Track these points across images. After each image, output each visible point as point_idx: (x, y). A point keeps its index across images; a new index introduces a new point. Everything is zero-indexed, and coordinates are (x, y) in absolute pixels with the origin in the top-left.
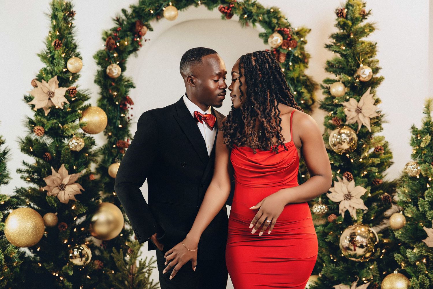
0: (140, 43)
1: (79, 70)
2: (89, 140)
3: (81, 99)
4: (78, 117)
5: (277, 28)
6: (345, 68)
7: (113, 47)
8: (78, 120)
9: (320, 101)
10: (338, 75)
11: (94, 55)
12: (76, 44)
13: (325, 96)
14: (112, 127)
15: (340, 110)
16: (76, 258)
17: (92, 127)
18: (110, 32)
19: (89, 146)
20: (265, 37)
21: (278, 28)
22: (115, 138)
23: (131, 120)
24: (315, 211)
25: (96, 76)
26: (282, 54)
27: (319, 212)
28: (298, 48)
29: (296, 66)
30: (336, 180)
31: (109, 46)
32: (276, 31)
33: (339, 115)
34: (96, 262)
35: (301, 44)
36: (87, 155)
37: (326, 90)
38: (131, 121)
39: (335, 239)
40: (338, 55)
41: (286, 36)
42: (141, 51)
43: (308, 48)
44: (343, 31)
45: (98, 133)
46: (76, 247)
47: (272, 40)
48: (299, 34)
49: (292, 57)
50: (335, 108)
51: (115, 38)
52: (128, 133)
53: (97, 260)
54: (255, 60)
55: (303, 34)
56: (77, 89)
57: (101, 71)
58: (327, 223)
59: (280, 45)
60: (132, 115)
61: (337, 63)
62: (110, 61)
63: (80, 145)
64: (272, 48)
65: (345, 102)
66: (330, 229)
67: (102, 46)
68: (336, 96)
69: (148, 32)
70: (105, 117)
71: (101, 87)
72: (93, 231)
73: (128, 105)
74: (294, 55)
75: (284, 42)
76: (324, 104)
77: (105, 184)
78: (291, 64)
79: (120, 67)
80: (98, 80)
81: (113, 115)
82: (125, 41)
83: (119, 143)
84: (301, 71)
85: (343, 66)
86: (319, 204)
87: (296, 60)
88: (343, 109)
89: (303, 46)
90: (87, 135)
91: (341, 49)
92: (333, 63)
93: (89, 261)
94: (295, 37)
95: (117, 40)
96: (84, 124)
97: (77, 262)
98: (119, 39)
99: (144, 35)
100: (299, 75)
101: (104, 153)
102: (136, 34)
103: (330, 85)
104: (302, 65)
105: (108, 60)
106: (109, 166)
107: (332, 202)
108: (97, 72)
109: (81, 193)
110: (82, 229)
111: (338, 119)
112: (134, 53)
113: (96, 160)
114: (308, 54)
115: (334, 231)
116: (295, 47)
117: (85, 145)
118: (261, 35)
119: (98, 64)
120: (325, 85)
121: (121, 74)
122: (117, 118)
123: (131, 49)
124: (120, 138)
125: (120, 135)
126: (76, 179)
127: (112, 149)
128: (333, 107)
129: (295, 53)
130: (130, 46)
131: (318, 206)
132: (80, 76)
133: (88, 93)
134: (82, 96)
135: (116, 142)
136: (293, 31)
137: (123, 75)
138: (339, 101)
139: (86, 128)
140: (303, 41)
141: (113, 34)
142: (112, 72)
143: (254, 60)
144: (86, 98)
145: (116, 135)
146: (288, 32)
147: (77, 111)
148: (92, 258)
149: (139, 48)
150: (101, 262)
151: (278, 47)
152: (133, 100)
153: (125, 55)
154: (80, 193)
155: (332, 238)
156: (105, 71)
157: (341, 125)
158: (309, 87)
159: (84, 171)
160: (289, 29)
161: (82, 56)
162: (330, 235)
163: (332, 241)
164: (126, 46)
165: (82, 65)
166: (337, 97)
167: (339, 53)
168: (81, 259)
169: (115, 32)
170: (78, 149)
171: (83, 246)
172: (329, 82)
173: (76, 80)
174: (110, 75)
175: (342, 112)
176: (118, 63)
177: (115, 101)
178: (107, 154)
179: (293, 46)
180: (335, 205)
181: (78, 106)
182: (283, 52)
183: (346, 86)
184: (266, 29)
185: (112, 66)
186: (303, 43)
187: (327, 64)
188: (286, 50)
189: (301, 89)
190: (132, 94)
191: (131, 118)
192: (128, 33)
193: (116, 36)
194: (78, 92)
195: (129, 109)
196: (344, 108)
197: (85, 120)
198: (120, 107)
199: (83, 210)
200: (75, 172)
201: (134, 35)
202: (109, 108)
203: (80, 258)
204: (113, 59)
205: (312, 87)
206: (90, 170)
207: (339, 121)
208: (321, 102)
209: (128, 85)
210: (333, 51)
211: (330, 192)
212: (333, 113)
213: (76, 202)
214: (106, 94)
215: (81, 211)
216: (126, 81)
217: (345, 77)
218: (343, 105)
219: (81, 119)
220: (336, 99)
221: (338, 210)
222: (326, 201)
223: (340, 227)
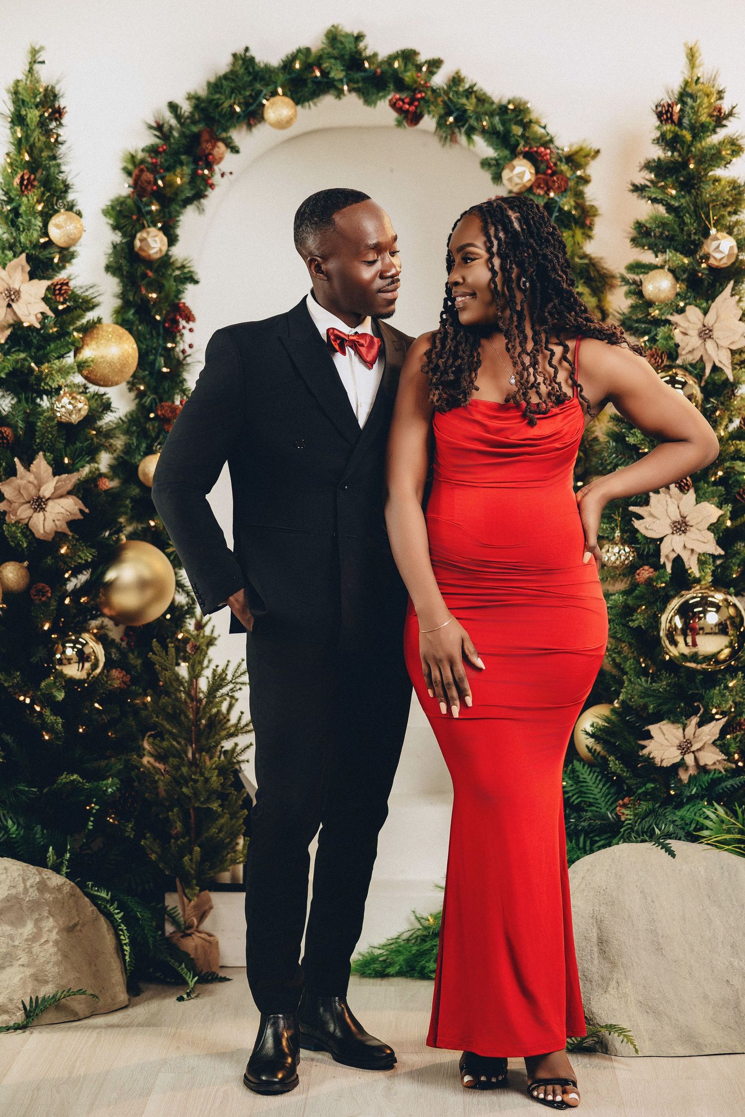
0: (210, 182)
1: (75, 241)
2: (96, 400)
3: (80, 308)
4: (71, 347)
5: (521, 147)
6: (676, 238)
7: (149, 188)
8: (72, 354)
9: (618, 313)
10: (659, 255)
11: (104, 207)
12: (69, 181)
13: (630, 302)
14: (147, 373)
15: (665, 333)
16: (70, 663)
17: (104, 370)
18: (140, 155)
19: (98, 412)
20: (495, 168)
21: (524, 146)
22: (152, 396)
23: (189, 355)
25: (110, 254)
27: (615, 562)
28: (569, 193)
31: (138, 186)
32: (520, 154)
33: (661, 342)
34: (115, 673)
35: (577, 183)
36: (94, 432)
37: (633, 287)
38: (189, 360)
39: (651, 620)
40: (662, 209)
41: (543, 166)
42: (213, 198)
43: (593, 194)
44: (673, 153)
45: (117, 384)
46: (69, 638)
47: (511, 175)
48: (575, 160)
49: (556, 214)
50: (653, 329)
51: (153, 169)
52: (183, 385)
53: (116, 668)
54: (517, 218)
55: (582, 161)
56: (72, 284)
57: (121, 243)
58: (634, 586)
59: (528, 185)
60: (191, 346)
61: (658, 227)
62: (141, 222)
63: (80, 410)
64: (510, 192)
65: (675, 314)
66: (640, 598)
67: (122, 187)
68: (654, 300)
69: (229, 156)
70: (133, 348)
71: (122, 281)
72: (108, 604)
73: (183, 323)
74: (561, 210)
75: (537, 179)
76: (629, 318)
77: (133, 500)
79: (166, 234)
80: (114, 264)
81: (147, 346)
82: (177, 176)
83: (162, 407)
84: (578, 245)
85: (671, 233)
86: (617, 544)
87: (566, 221)
88: (671, 330)
89: (581, 188)
90: (93, 389)
91: (667, 194)
92: (648, 225)
93: (98, 671)
94: (564, 167)
95: (158, 172)
96: (86, 362)
97: (73, 671)
98: (162, 171)
99: (219, 163)
100: (574, 254)
101: (127, 432)
102: (201, 160)
103: (641, 276)
104: (579, 233)
105: (138, 220)
106: (140, 461)
107: (646, 538)
108: (111, 246)
109: (82, 517)
110: (83, 600)
111: (660, 352)
112: (195, 202)
113: (111, 445)
114: (592, 207)
115: (649, 605)
116: (563, 191)
117: (89, 411)
118: (485, 164)
119: (116, 227)
120: (630, 276)
121: (168, 250)
122: (157, 351)
123: (189, 194)
124: (165, 397)
125: (164, 389)
126: (69, 487)
127: (146, 422)
128: (650, 326)
129: (564, 205)
130: (188, 187)
131: (613, 548)
132: (75, 254)
133: (93, 293)
134: (81, 300)
135: (156, 405)
136: (558, 154)
137: (170, 253)
138: (662, 311)
139: (90, 372)
140: (580, 177)
141: (149, 160)
142: (148, 245)
143: (515, 218)
144: (91, 305)
145: (155, 391)
146: (548, 157)
147: (69, 334)
148: (105, 663)
149: (209, 192)
150: (124, 673)
152: (195, 312)
153: (174, 207)
154: (80, 517)
155: (644, 619)
156: (130, 244)
157: (666, 366)
158: (596, 281)
159: (86, 471)
160: (549, 148)
161: (81, 209)
162: (640, 613)
163: (643, 627)
164: (179, 187)
165: (82, 231)
166: (657, 304)
167: (663, 205)
168: (81, 665)
169: (153, 155)
170: (75, 419)
171: (86, 636)
172: (639, 271)
173: (67, 265)
174: (143, 254)
175: (670, 337)
176: (160, 225)
177: (153, 313)
178: (136, 434)
179: (559, 187)
180: (651, 546)
181: (72, 322)
183: (677, 279)
184: (496, 149)
185: (148, 233)
186: (582, 181)
187: (635, 229)
188: (543, 197)
190: (191, 296)
191: (189, 351)
192: (183, 157)
193: (154, 165)
194: (73, 292)
195: (186, 332)
196: (674, 327)
197: (87, 353)
198: (164, 326)
199: (86, 555)
200: (68, 470)
201: (196, 162)
202: (140, 328)
203: (79, 663)
204: (148, 217)
205: (600, 282)
206: (98, 469)
207: (661, 357)
208: (620, 314)
209: (182, 276)
210: (650, 198)
211: (640, 517)
212: (648, 341)
213: (70, 538)
214: (134, 295)
215: (81, 558)
216: (178, 268)
217: (677, 257)
218: (672, 322)
219: (80, 353)
220: (655, 307)
221: (659, 556)
222: (631, 537)
223: (662, 594)
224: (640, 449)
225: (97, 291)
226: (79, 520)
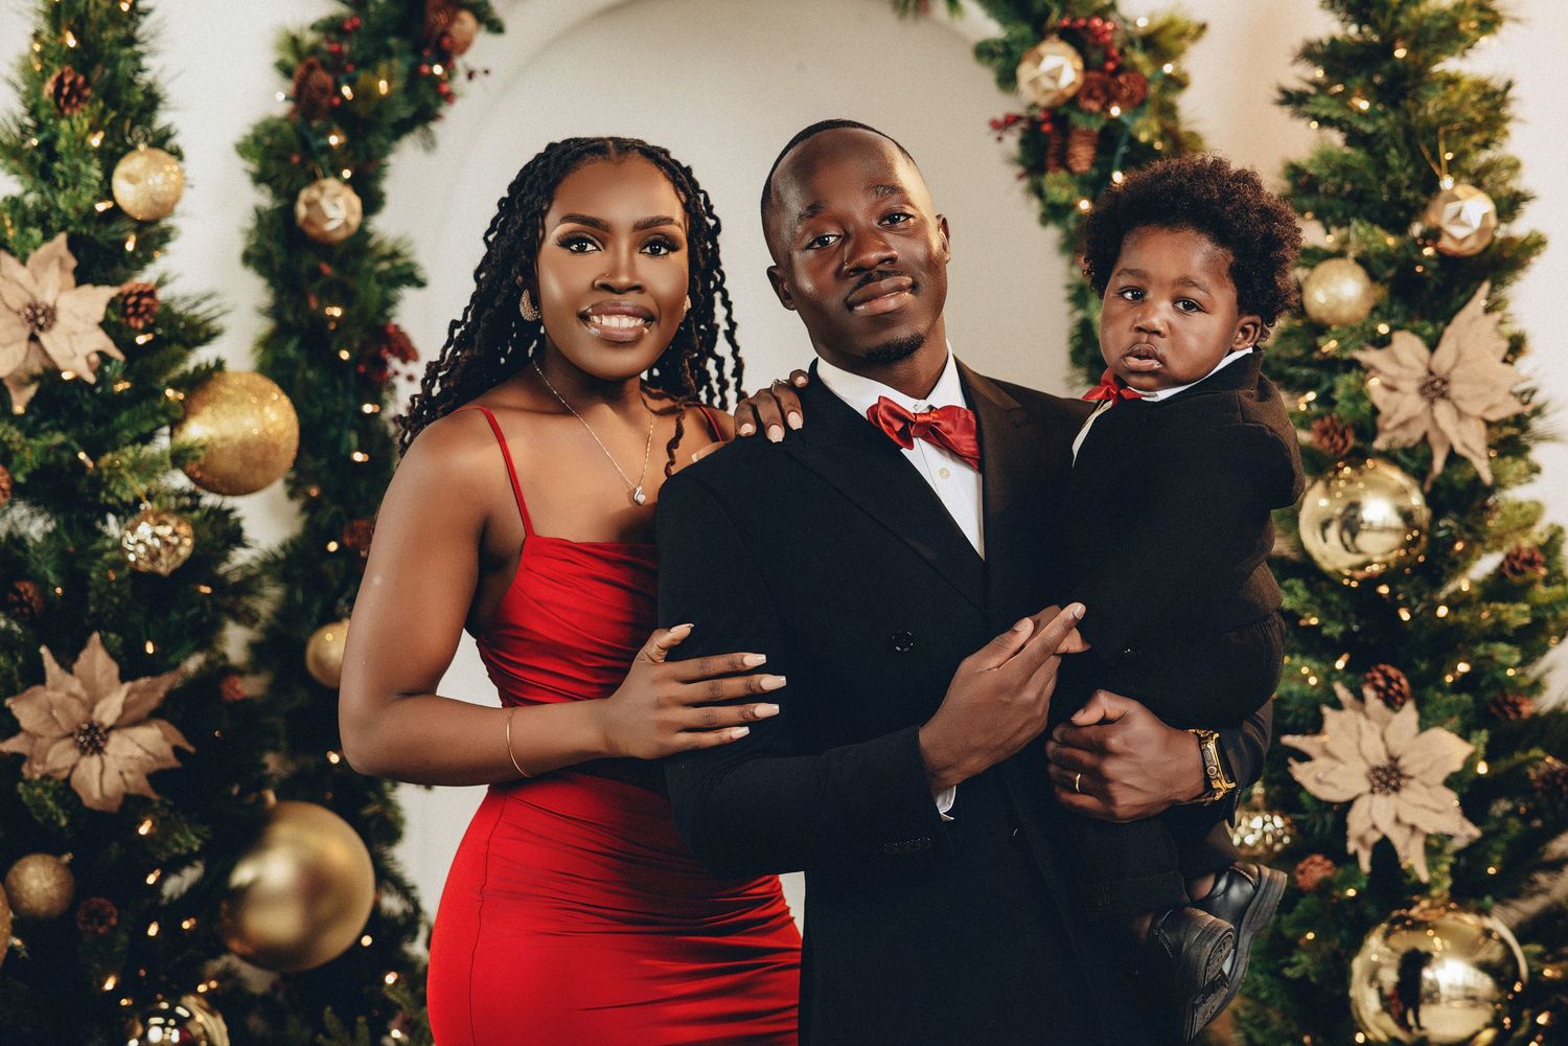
0: (445, 89)
1: (168, 209)
2: (214, 523)
3: (180, 340)
4: (164, 420)
5: (1056, 19)
6: (1370, 197)
7: (325, 102)
8: (166, 431)
10: (1334, 228)
11: (239, 139)
12: (158, 89)
14: (323, 462)
15: (1349, 386)
17: (228, 465)
18: (309, 38)
19: (215, 548)
20: (1003, 61)
21: (1061, 17)
22: (333, 509)
25: (250, 231)
26: (1081, 134)
27: (1255, 847)
28: (1149, 109)
30: (1333, 700)
31: (304, 98)
32: (1052, 31)
33: (1343, 408)
35: (1165, 89)
36: (208, 589)
39: (1330, 967)
40: (1336, 138)
41: (1097, 56)
42: (452, 122)
43: (1194, 109)
44: (1361, 27)
45: (255, 489)
46: (156, 1006)
47: (1034, 73)
48: (1158, 43)
49: (1123, 149)
50: (1325, 377)
51: (335, 65)
55: (1173, 45)
56: (162, 294)
57: (273, 211)
58: (1293, 894)
59: (1070, 92)
61: (1334, 174)
62: (309, 168)
63: (175, 548)
64: (1034, 106)
65: (1369, 347)
66: (1307, 920)
67: (273, 100)
68: (1329, 320)
69: (483, 39)
70: (287, 419)
71: (272, 284)
72: (239, 931)
73: (395, 363)
74: (1132, 141)
75: (1087, 81)
77: (290, 716)
79: (357, 192)
80: (258, 252)
81: (324, 410)
82: (380, 79)
83: (352, 531)
85: (1360, 185)
86: (1256, 810)
88: (1362, 380)
89: (1170, 97)
90: (209, 500)
91: (1351, 109)
92: (1312, 171)
94: (1139, 58)
95: (344, 71)
96: (190, 449)
98: (350, 68)
99: (462, 51)
101: (286, 578)
102: (427, 45)
105: (303, 163)
106: (310, 636)
107: (1317, 801)
108: (251, 214)
109: (178, 764)
110: (186, 925)
111: (1340, 426)
112: (419, 130)
113: (248, 610)
114: (1193, 135)
115: (1323, 931)
116: (1137, 104)
117: (196, 547)
118: (983, 52)
119: (259, 179)
121: (362, 224)
122: (343, 420)
123: (405, 112)
124: (360, 509)
125: (357, 495)
126: (153, 702)
127: (320, 561)
128: (1318, 372)
129: (1139, 131)
130: (402, 99)
131: (1250, 819)
132: (172, 235)
133: (209, 311)
134: (183, 325)
135: (342, 526)
136: (1126, 31)
137: (370, 228)
138: (1344, 343)
139: (202, 468)
140: (1170, 77)
141: (326, 46)
142: (322, 214)
144: (202, 335)
145: (339, 497)
146: (1108, 37)
147: (160, 393)
149: (444, 110)
151: (1060, 101)
152: (417, 340)
153: (375, 138)
154: (173, 763)
155: (1313, 963)
156: (286, 213)
157: (1353, 453)
159: (193, 663)
160: (1110, 21)
161: (181, 145)
162: (1305, 949)
163: (1312, 978)
164: (384, 100)
165: (183, 182)
166: (1334, 328)
167: (1342, 130)
169: (333, 36)
170: (166, 564)
171: (190, 1000)
173: (157, 255)
174: (312, 231)
175: (1360, 396)
176: (347, 174)
177: (333, 347)
178: (302, 581)
179: (1130, 97)
180: (1328, 818)
181: (164, 368)
182: (1083, 127)
183: (1373, 276)
184: (1003, 23)
185: (322, 190)
186: (1173, 85)
187: (1287, 177)
188: (1098, 115)
190: (409, 312)
192: (393, 41)
193: (337, 56)
194: (167, 308)
195: (400, 381)
196: (1367, 375)
197: (197, 430)
198: (357, 373)
199: (189, 839)
200: (152, 667)
201: (417, 50)
204: (325, 158)
206: (223, 658)
207: (1343, 435)
209: (393, 274)
210: (1315, 117)
211: (1304, 757)
212: (1314, 401)
213: (156, 805)
214: (296, 312)
215: (178, 845)
216: (384, 258)
217: (1374, 234)
218: (1363, 365)
219: (180, 430)
220: (1331, 336)
221: (1344, 838)
222: (1287, 797)
223: (1351, 913)
224: (1302, 618)
225: (218, 306)
226: (172, 770)
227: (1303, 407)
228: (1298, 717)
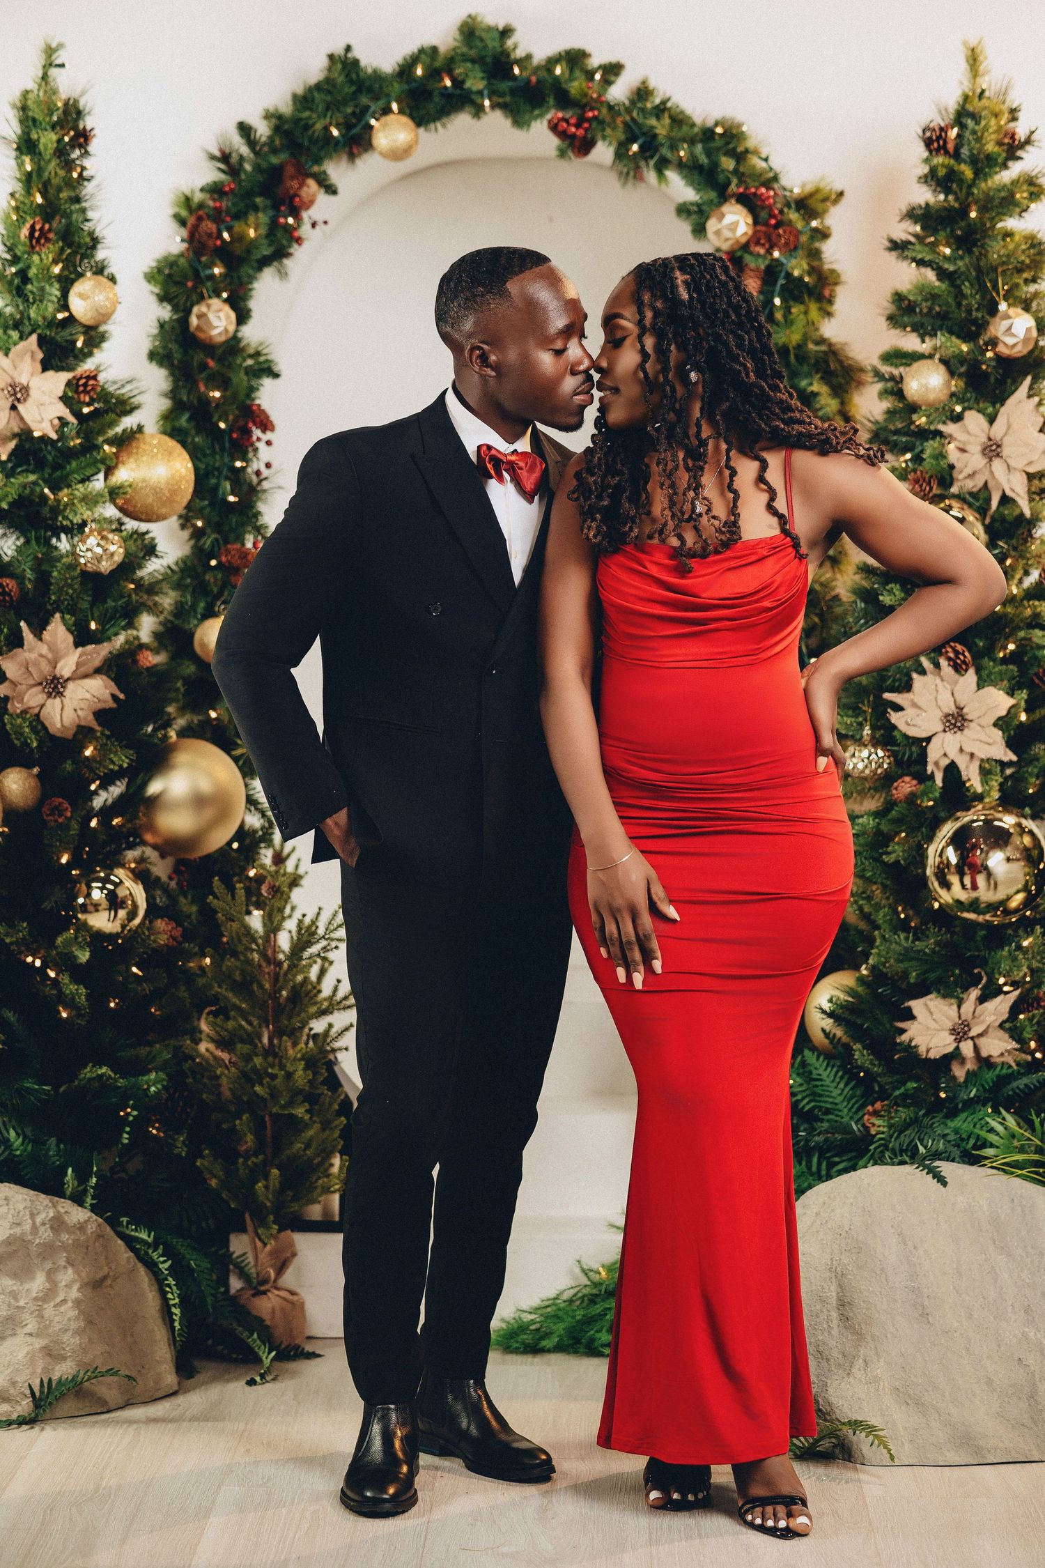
0: (296, 234)
1: (106, 317)
2: (136, 540)
3: (113, 411)
4: (100, 466)
5: (733, 188)
6: (951, 316)
7: (211, 243)
8: (101, 476)
9: (869, 421)
10: (927, 339)
11: (147, 270)
12: (97, 234)
13: (886, 405)
14: (206, 502)
15: (934, 449)
16: (97, 911)
17: (146, 499)
18: (198, 197)
19: (137, 557)
20: (697, 217)
21: (738, 186)
22: (214, 536)
23: (266, 479)
24: (851, 767)
25: (155, 336)
26: (751, 270)
27: (863, 771)
28: (800, 252)
29: (794, 310)
30: (920, 669)
31: (196, 242)
32: (732, 196)
33: (929, 462)
34: (160, 924)
35: (812, 238)
36: (132, 586)
37: (890, 385)
38: (265, 485)
39: (914, 853)
40: (930, 275)
41: (764, 215)
42: (299, 258)
43: (834, 253)
44: (946, 196)
45: (164, 518)
46: (97, 875)
47: (719, 226)
48: (810, 205)
49: (781, 281)
50: (918, 443)
51: (217, 216)
52: (258, 521)
53: (162, 918)
54: (685, 282)
55: (820, 207)
56: (101, 377)
57: (171, 320)
58: (890, 805)
59: (744, 240)
60: (268, 465)
61: (926, 300)
62: (199, 291)
63: (112, 555)
65: (948, 422)
66: (898, 821)
67: (172, 242)
68: (920, 402)
69: (322, 199)
70: (187, 468)
71: (172, 374)
72: (151, 827)
73: (257, 433)
74: (789, 275)
75: (755, 233)
76: (885, 429)
77: (186, 681)
78: (777, 301)
79: (233, 308)
80: (161, 350)
81: (207, 465)
82: (249, 226)
83: (228, 551)
84: (812, 325)
85: (944, 308)
86: (866, 746)
87: (796, 291)
88: (943, 445)
89: (817, 245)
90: (131, 525)
91: (939, 254)
92: (912, 298)
93: (137, 921)
94: (793, 216)
95: (223, 221)
96: (121, 487)
97: (101, 921)
98: (228, 219)
99: (308, 208)
100: (806, 338)
101: (178, 586)
102: (283, 203)
103: (901, 369)
104: (813, 307)
105: (194, 288)
106: (197, 626)
107: (906, 737)
108: (156, 324)
109: (115, 706)
110: (115, 822)
111: (927, 477)
112: (275, 263)
113: (156, 604)
114: (833, 271)
115: (911, 831)
116: (792, 249)
117: (125, 556)
118: (683, 210)
119: (163, 298)
120: (886, 369)
121: (237, 331)
122: (220, 473)
123: (266, 251)
124: (232, 536)
125: (231, 526)
126: (97, 662)
127: (204, 573)
128: (913, 439)
129: (793, 268)
130: (264, 241)
131: (860, 751)
132: (107, 335)
133: (131, 391)
134: (114, 401)
135: (220, 549)
136: (785, 196)
137: (240, 335)
138: (931, 418)
139: (127, 502)
140: (816, 230)
141: (211, 203)
142: (209, 323)
143: (682, 281)
144: (128, 408)
145: (218, 528)
146: (771, 201)
147: (98, 448)
148: (147, 911)
149: (295, 249)
150: (174, 924)
151: (736, 247)
152: (274, 416)
153: (246, 270)
154: (112, 704)
155: (903, 851)
156: (184, 322)
157: (935, 496)
158: (837, 376)
159: (120, 640)
160: (773, 189)
161: (114, 273)
162: (898, 843)
163: (902, 862)
164: (253, 241)
165: (116, 302)
166: (923, 408)
167: (933, 269)
168: (113, 913)
169: (216, 196)
170: (105, 567)
171: (121, 872)
172: (898, 361)
173: (95, 351)
174: (201, 335)
175: (941, 455)
176: (225, 295)
177: (215, 419)
178: (191, 589)
179: (786, 244)
180: (914, 749)
181: (102, 431)
182: (753, 265)
183: (952, 373)
184: (698, 190)
185: (209, 306)
186: (819, 236)
187: (893, 302)
188: (764, 257)
189: (811, 384)
190: (268, 396)
191: (265, 472)
192: (258, 200)
193: (218, 210)
194: (103, 389)
195: (261, 446)
196: (947, 441)
197: (123, 475)
198: (231, 438)
199: (120, 759)
200: (94, 638)
201: (276, 207)
202: (197, 440)
203: (110, 910)
204: (209, 284)
205: (843, 377)
206: (137, 638)
207: (929, 484)
208: (873, 422)
209: (256, 367)
210: (914, 260)
211: (898, 708)
212: (911, 460)
213: (98, 734)
214: (189, 393)
215: (113, 763)
216: (251, 356)
217: (952, 342)
218: (945, 434)
219: (113, 474)
220: (921, 413)
221: (925, 763)
222: (886, 736)
223: (929, 815)
225: (136, 388)
226: (110, 709)
227: (904, 465)
228: (894, 681)
